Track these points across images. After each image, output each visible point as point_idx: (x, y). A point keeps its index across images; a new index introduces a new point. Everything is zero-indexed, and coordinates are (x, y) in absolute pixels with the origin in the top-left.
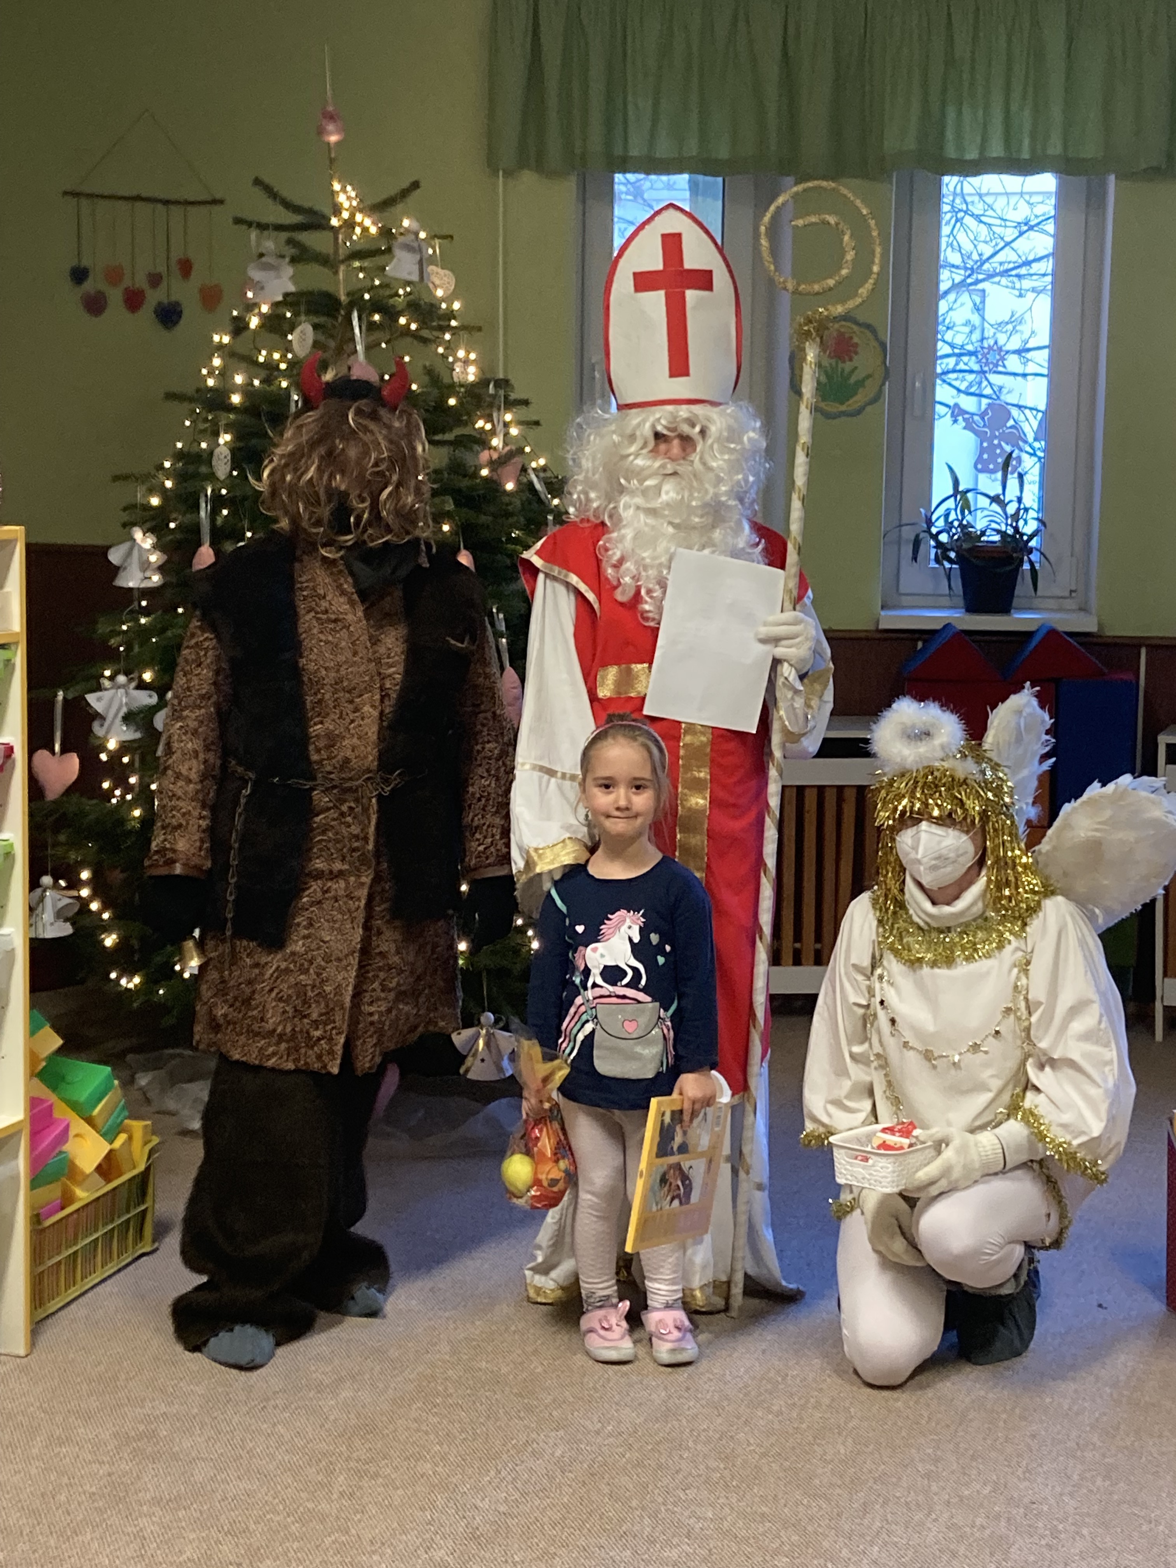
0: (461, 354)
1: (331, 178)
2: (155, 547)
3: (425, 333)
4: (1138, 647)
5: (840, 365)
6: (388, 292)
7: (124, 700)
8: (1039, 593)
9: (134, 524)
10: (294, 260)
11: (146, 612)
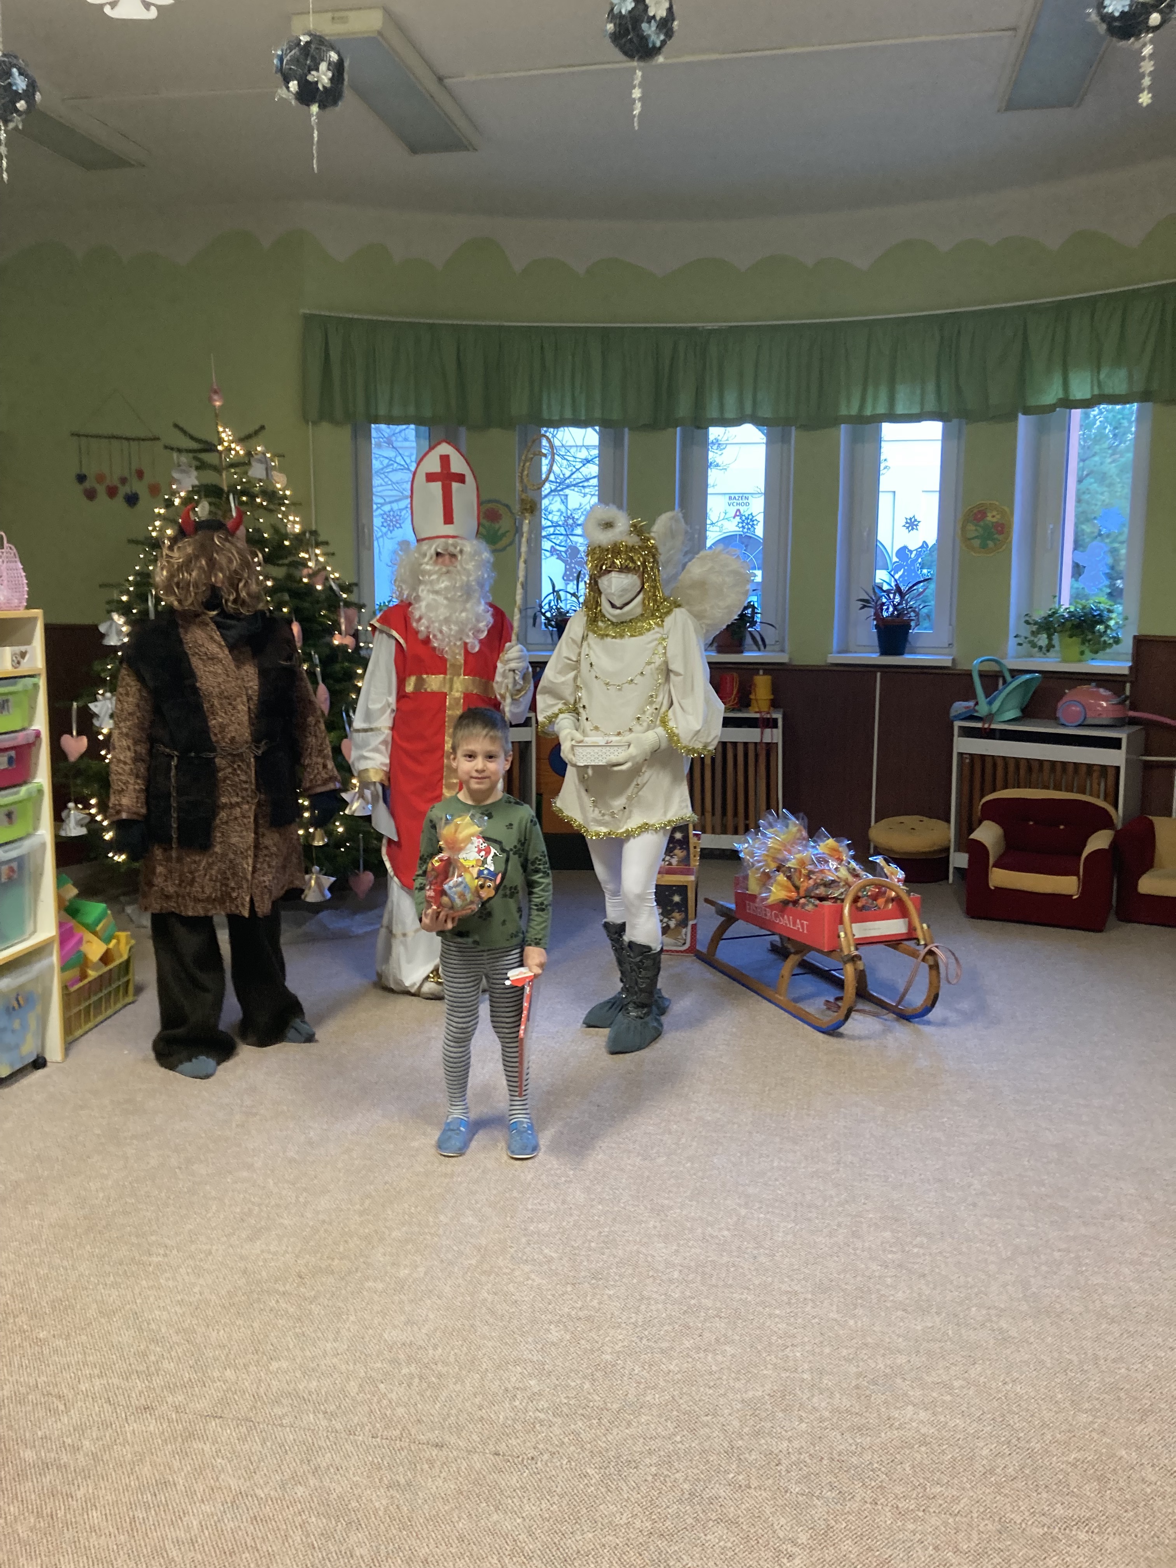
0: (291, 518)
1: (217, 424)
3: (271, 507)
5: (493, 525)
6: (249, 486)
9: (113, 611)
10: (197, 468)
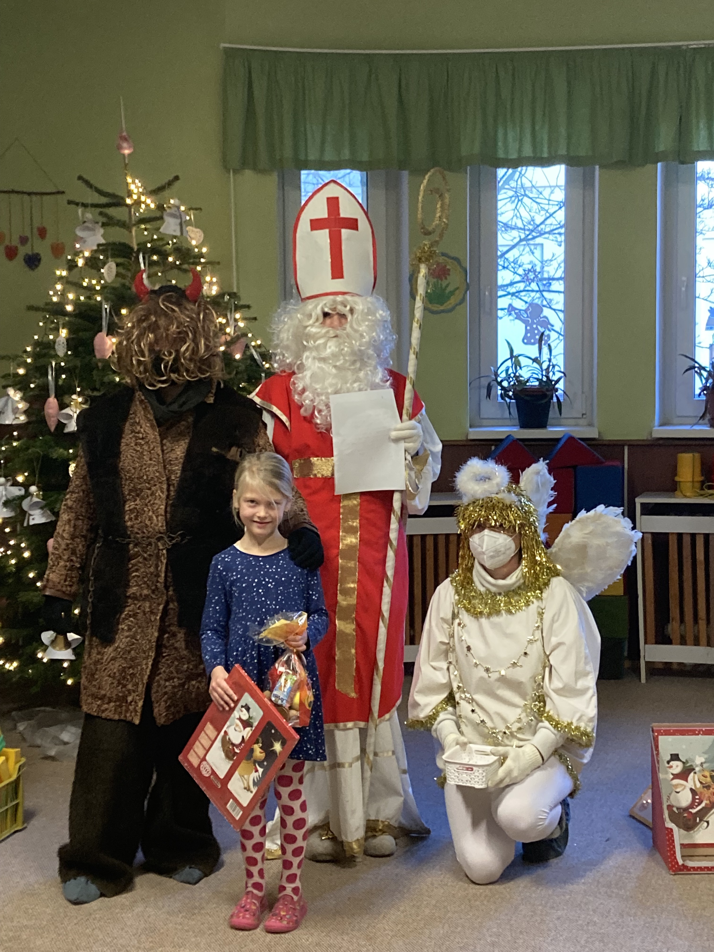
0: (208, 279)
1: (126, 175)
2: (22, 399)
3: (185, 266)
4: (623, 446)
5: (440, 281)
6: (161, 243)
7: (4, 493)
8: (563, 415)
9: (10, 386)
10: (104, 225)
11: (18, 439)
